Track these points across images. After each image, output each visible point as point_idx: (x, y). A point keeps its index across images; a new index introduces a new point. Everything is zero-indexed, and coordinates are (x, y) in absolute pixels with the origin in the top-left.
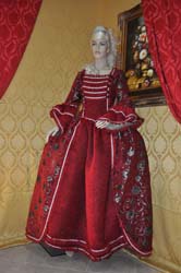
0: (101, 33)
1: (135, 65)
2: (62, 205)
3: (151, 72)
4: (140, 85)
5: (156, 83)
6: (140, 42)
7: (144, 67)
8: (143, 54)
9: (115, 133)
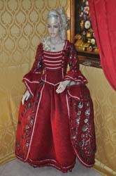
0: (53, 18)
1: (82, 32)
3: (93, 41)
4: (86, 48)
5: (97, 50)
6: (84, 13)
7: (89, 35)
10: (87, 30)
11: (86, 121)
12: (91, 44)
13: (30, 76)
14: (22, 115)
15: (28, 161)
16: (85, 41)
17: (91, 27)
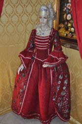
1: (65, 22)
2: (28, 102)
3: (73, 29)
4: (67, 34)
5: (75, 37)
6: (67, 8)
7: (69, 25)
8: (69, 17)
9: (53, 68)
10: (68, 21)
11: (64, 88)
12: (71, 32)
13: (24, 53)
14: (17, 81)
15: (21, 114)
16: (67, 29)
17: (72, 19)
